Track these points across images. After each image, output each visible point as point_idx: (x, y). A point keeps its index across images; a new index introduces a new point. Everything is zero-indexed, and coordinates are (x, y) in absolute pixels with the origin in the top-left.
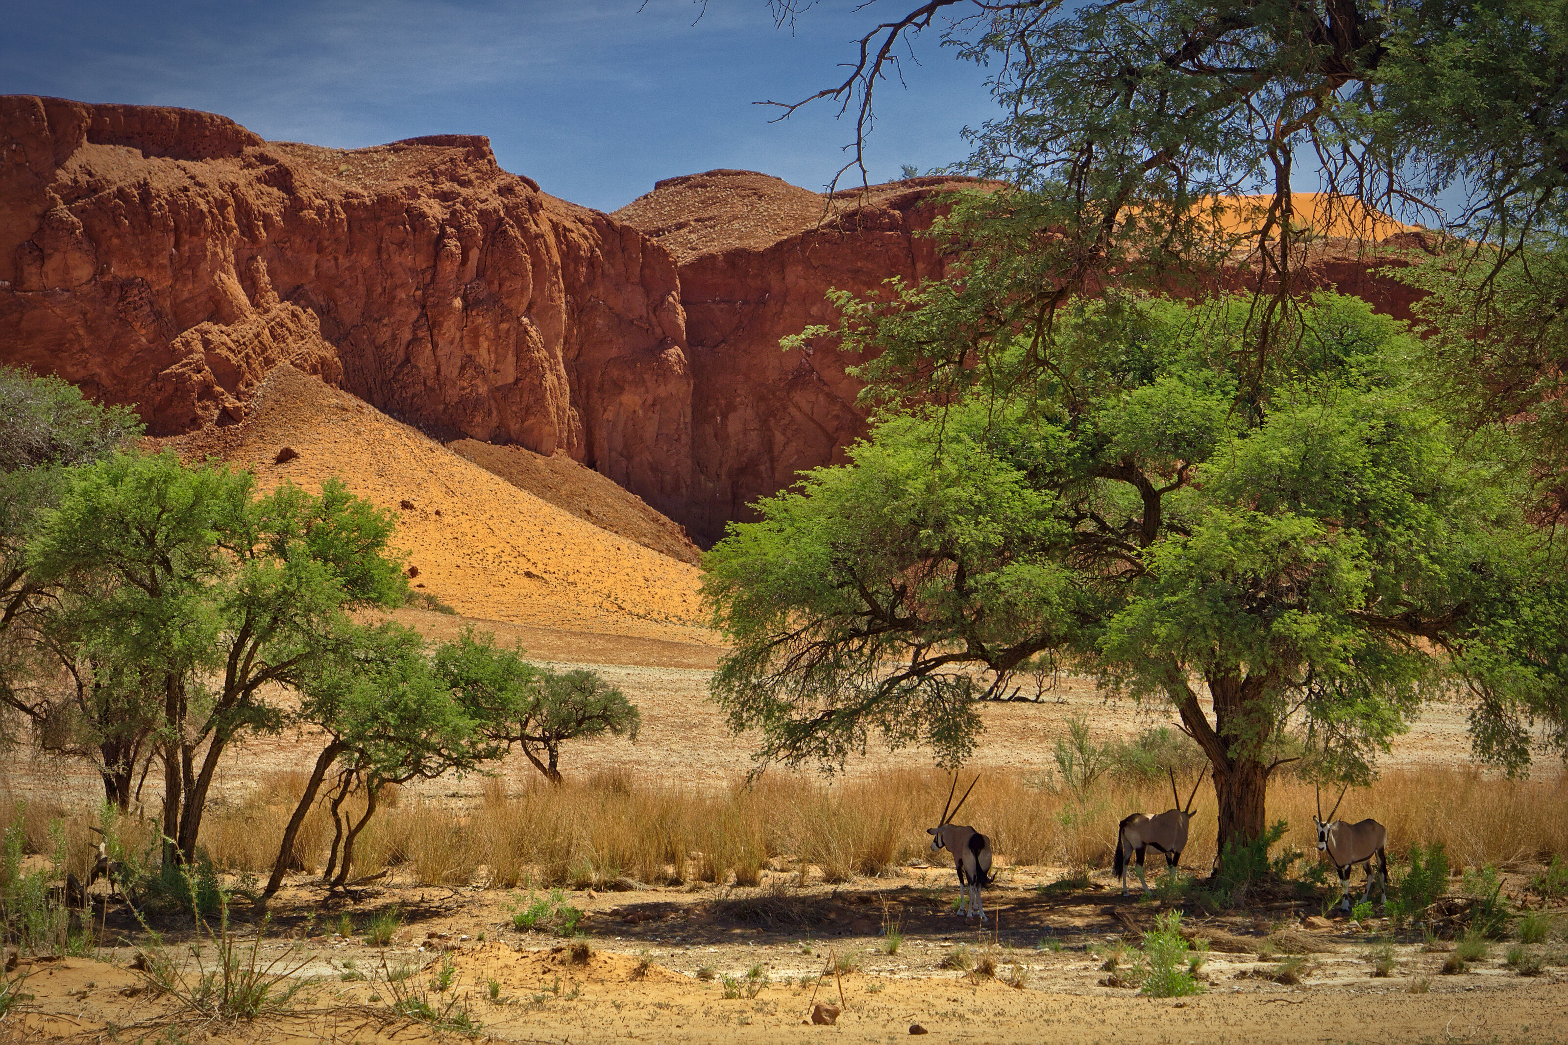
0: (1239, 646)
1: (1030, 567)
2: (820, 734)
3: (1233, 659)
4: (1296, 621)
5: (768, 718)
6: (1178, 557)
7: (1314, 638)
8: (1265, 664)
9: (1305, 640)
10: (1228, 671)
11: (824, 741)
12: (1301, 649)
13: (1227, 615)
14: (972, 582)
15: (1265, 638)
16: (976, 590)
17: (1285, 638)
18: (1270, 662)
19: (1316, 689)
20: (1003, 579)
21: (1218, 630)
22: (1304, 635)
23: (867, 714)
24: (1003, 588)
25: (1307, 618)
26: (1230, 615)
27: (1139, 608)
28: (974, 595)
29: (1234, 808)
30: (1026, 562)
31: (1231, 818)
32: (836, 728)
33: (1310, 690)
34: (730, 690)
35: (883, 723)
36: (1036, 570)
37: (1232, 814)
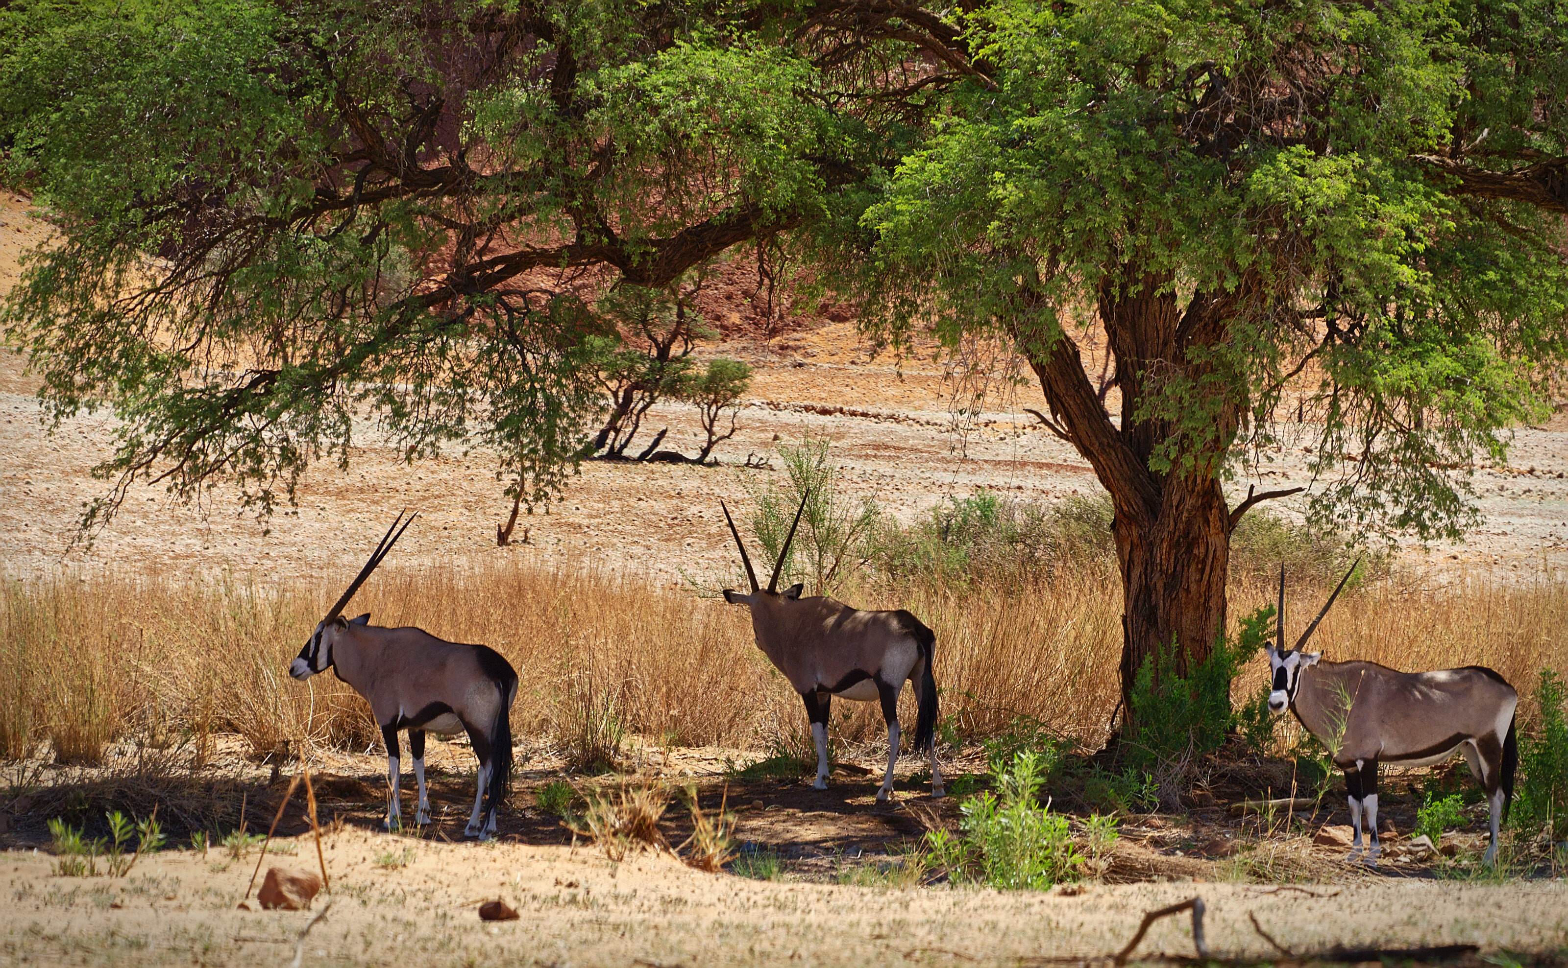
0: (1178, 225)
1: (716, 54)
2: (246, 421)
3: (1162, 255)
4: (1302, 172)
5: (130, 384)
6: (1044, 32)
7: (1342, 207)
8: (1234, 266)
9: (1321, 212)
10: (1153, 282)
11: (256, 437)
12: (1315, 232)
13: (1151, 155)
14: (591, 85)
15: (1234, 208)
16: (598, 102)
17: (1280, 208)
18: (1244, 261)
19: (1343, 325)
20: (656, 78)
21: (1128, 188)
22: (1320, 201)
23: (354, 377)
24: (657, 98)
25: (1327, 164)
26: (1156, 157)
27: (954, 145)
28: (594, 113)
29: (1159, 597)
30: (709, 42)
31: (1151, 617)
32: (285, 407)
33: (1331, 324)
34: (47, 323)
35: (388, 397)
36: (732, 59)
37: (1154, 609)
